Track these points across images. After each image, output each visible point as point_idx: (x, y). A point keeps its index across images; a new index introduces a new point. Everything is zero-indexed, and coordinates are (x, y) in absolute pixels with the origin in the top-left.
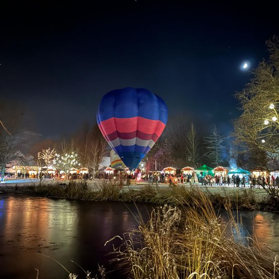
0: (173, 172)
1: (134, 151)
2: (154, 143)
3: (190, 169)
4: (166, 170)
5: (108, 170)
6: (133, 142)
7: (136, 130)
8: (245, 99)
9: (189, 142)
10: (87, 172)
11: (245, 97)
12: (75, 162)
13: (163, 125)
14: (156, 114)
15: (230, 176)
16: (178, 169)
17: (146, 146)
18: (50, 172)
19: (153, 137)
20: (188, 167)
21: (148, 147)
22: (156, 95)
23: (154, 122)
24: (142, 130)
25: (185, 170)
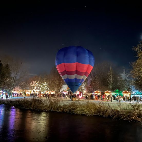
0: (99, 94)
1: (75, 82)
2: (86, 77)
3: (109, 92)
4: (96, 92)
5: (65, 92)
6: (74, 77)
7: (75, 70)
8: (139, 51)
9: (109, 77)
10: (54, 93)
11: (139, 50)
12: (46, 88)
13: (92, 67)
14: (87, 61)
15: (132, 96)
16: (102, 92)
17: (82, 79)
18: (36, 93)
19: (86, 74)
20: (108, 91)
21: (83, 80)
22: (87, 50)
23: (86, 65)
24: (79, 70)
25: (106, 92)
